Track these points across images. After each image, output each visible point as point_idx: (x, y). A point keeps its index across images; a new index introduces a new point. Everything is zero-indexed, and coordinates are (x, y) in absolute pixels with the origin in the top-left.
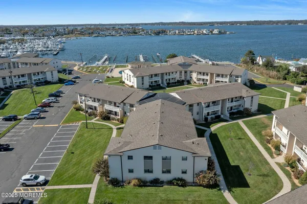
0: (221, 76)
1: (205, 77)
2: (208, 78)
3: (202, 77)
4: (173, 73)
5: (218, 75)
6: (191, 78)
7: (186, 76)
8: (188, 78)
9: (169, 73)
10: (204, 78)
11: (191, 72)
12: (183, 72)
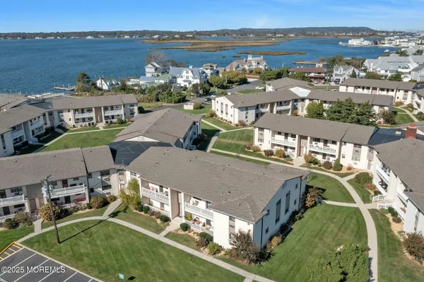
0: (109, 108)
1: (86, 115)
2: (93, 114)
3: (80, 116)
4: (35, 119)
5: (106, 109)
6: (62, 120)
7: (52, 120)
8: (57, 123)
9: (31, 121)
10: (84, 117)
11: (60, 112)
12: (47, 114)
